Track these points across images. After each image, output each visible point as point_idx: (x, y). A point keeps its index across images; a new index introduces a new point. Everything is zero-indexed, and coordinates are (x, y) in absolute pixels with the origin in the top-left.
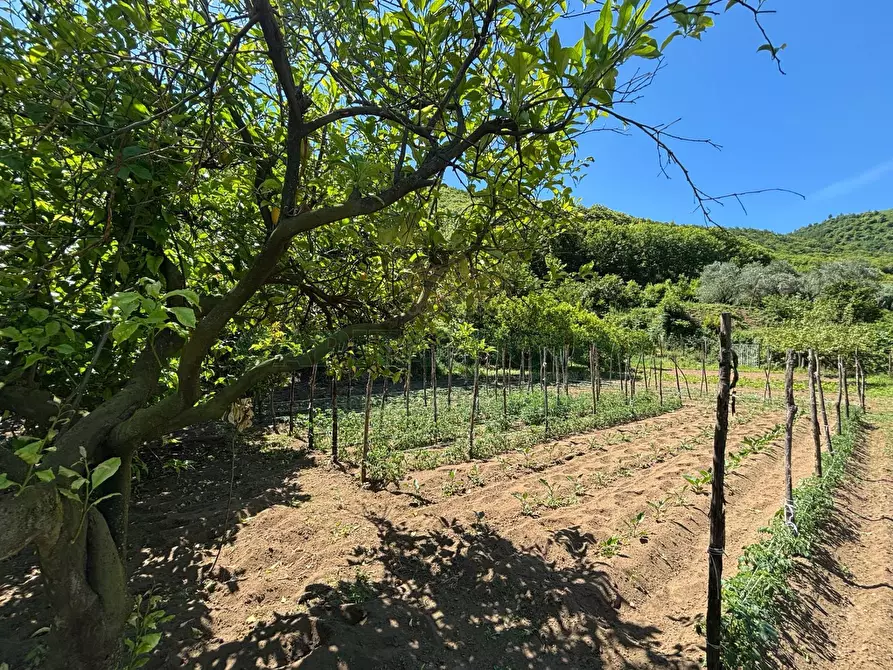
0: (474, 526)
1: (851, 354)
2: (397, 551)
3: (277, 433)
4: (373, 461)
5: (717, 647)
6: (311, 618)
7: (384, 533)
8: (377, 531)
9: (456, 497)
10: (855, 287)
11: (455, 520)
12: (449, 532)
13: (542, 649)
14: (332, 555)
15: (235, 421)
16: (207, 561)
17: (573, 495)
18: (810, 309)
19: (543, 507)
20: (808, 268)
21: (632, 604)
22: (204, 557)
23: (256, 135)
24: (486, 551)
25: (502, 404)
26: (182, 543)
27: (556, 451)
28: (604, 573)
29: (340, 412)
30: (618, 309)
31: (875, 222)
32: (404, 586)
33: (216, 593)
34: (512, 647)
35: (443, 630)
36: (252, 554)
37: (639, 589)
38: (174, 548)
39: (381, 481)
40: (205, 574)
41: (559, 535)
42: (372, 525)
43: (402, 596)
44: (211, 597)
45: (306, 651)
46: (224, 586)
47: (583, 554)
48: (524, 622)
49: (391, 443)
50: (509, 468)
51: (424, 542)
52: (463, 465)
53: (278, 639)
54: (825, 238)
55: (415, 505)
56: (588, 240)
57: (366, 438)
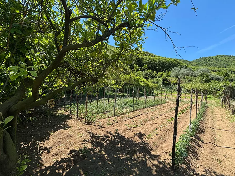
0: (115, 133)
1: (204, 90)
2: (95, 140)
3: (61, 110)
4: (88, 117)
5: (174, 159)
6: (71, 159)
7: (91, 136)
8: (89, 135)
9: (110, 126)
10: (205, 74)
11: (110, 132)
12: (109, 135)
13: (133, 162)
14: (77, 142)
15: (49, 105)
17: (140, 124)
18: (196, 79)
19: (133, 128)
20: (195, 70)
21: (154, 150)
22: (40, 144)
24: (118, 139)
25: (122, 102)
26: (33, 141)
27: (136, 114)
28: (148, 143)
29: (79, 104)
30: (151, 78)
31: (210, 59)
32: (97, 149)
33: (44, 154)
34: (125, 162)
35: (107, 159)
36: (54, 143)
37: (156, 146)
38: (30, 142)
39: (90, 122)
40: (40, 149)
41: (137, 134)
42: (88, 134)
43: (96, 151)
44: (42, 155)
45: (70, 167)
46: (46, 152)
47: (142, 139)
48: (128, 156)
49: (93, 112)
50: (124, 118)
51: (102, 137)
52: (112, 118)
53: (62, 165)
54: (199, 62)
55: (100, 128)
56: (144, 61)
57: (86, 111)
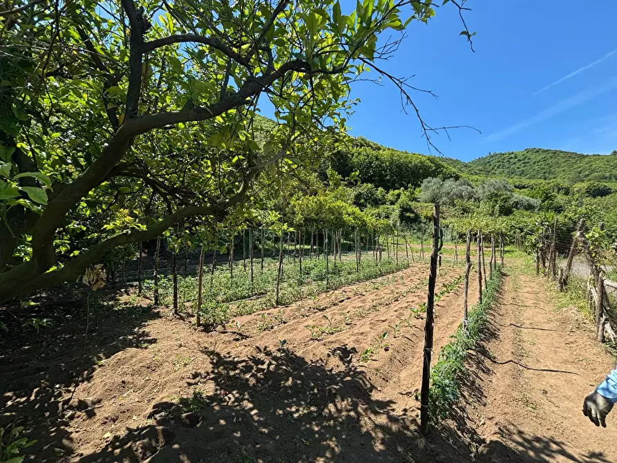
0: (279, 350)
1: (497, 234)
2: (224, 372)
3: (128, 294)
4: (206, 312)
5: (426, 406)
6: (157, 428)
7: (215, 361)
8: (209, 360)
9: (266, 332)
10: (501, 196)
11: (266, 347)
12: (261, 356)
13: (324, 424)
14: (174, 380)
15: (89, 282)
16: (66, 396)
17: (344, 325)
18: (478, 208)
19: (325, 334)
20: (477, 183)
21: (379, 389)
22: (63, 394)
23: (103, 53)
24: (287, 366)
25: (299, 269)
26: (43, 385)
27: (333, 296)
28: (363, 372)
29: (179, 277)
30: (372, 206)
31: (511, 158)
32: (230, 395)
33: (76, 420)
34: (305, 426)
35: (258, 421)
36: (107, 387)
37: (383, 379)
38: (35, 390)
39: (212, 325)
40: (66, 407)
41: (335, 350)
42: (206, 356)
43: (228, 402)
44: (71, 424)
45: (153, 450)
46: (83, 414)
47: (350, 362)
48: (313, 409)
49: (219, 298)
50: (302, 310)
51: (244, 364)
52: (272, 310)
53: (130, 446)
54: (487, 166)
55: (237, 340)
56: (355, 160)
57: (200, 295)
